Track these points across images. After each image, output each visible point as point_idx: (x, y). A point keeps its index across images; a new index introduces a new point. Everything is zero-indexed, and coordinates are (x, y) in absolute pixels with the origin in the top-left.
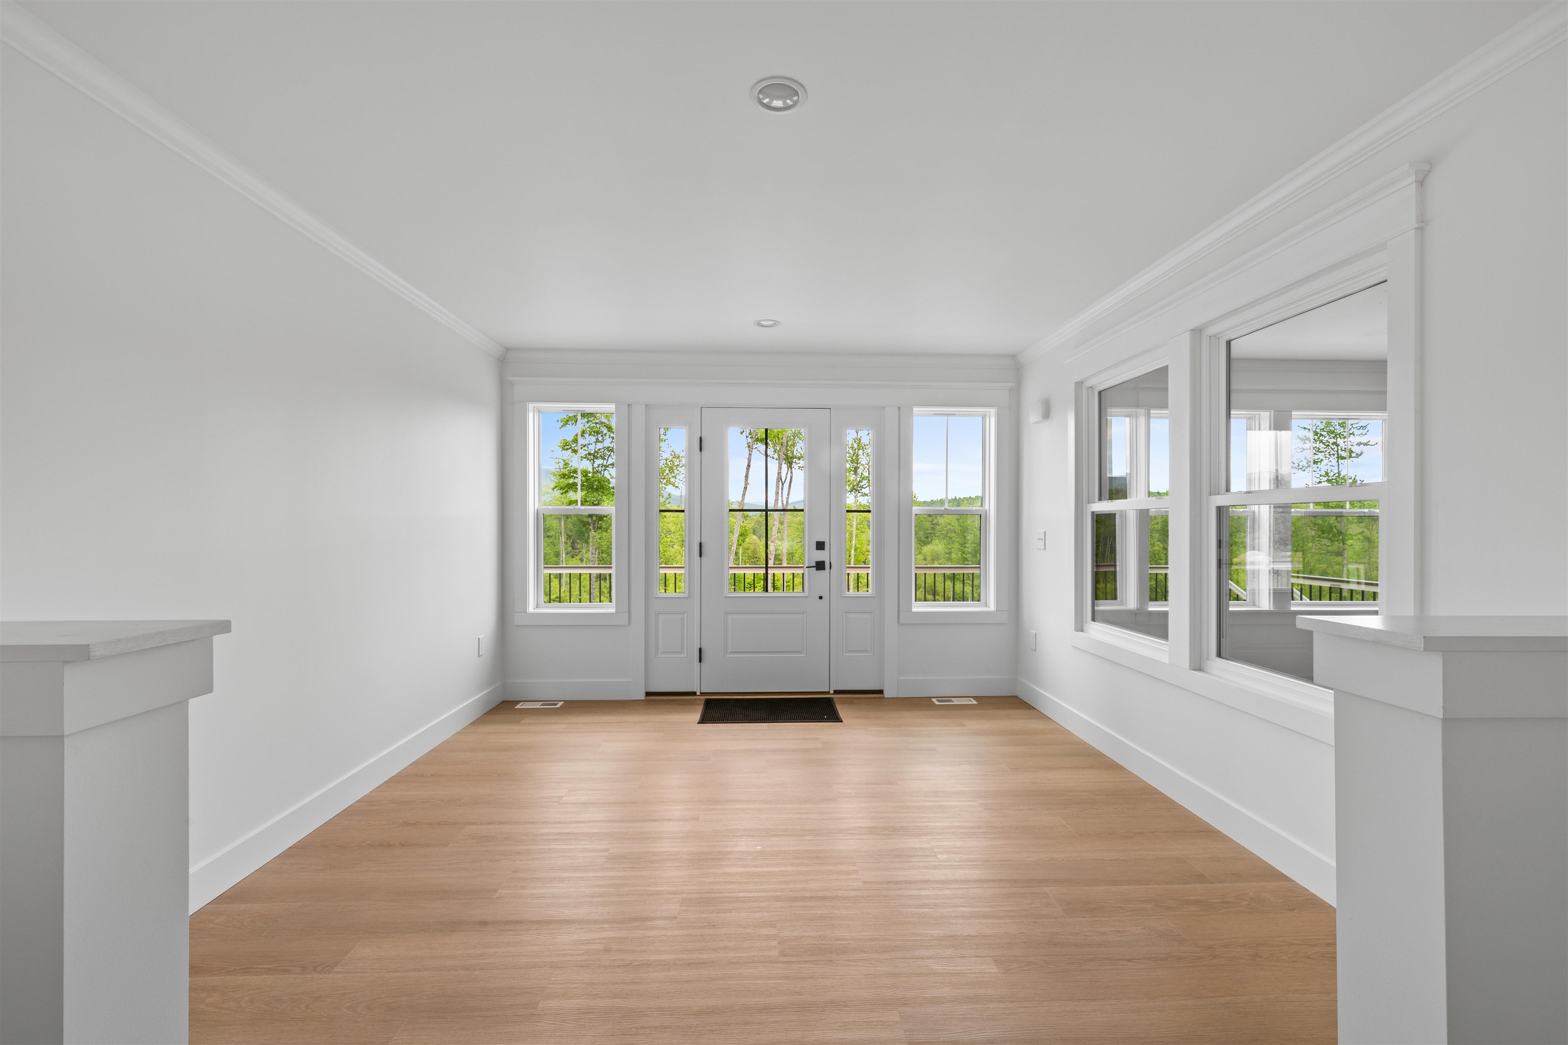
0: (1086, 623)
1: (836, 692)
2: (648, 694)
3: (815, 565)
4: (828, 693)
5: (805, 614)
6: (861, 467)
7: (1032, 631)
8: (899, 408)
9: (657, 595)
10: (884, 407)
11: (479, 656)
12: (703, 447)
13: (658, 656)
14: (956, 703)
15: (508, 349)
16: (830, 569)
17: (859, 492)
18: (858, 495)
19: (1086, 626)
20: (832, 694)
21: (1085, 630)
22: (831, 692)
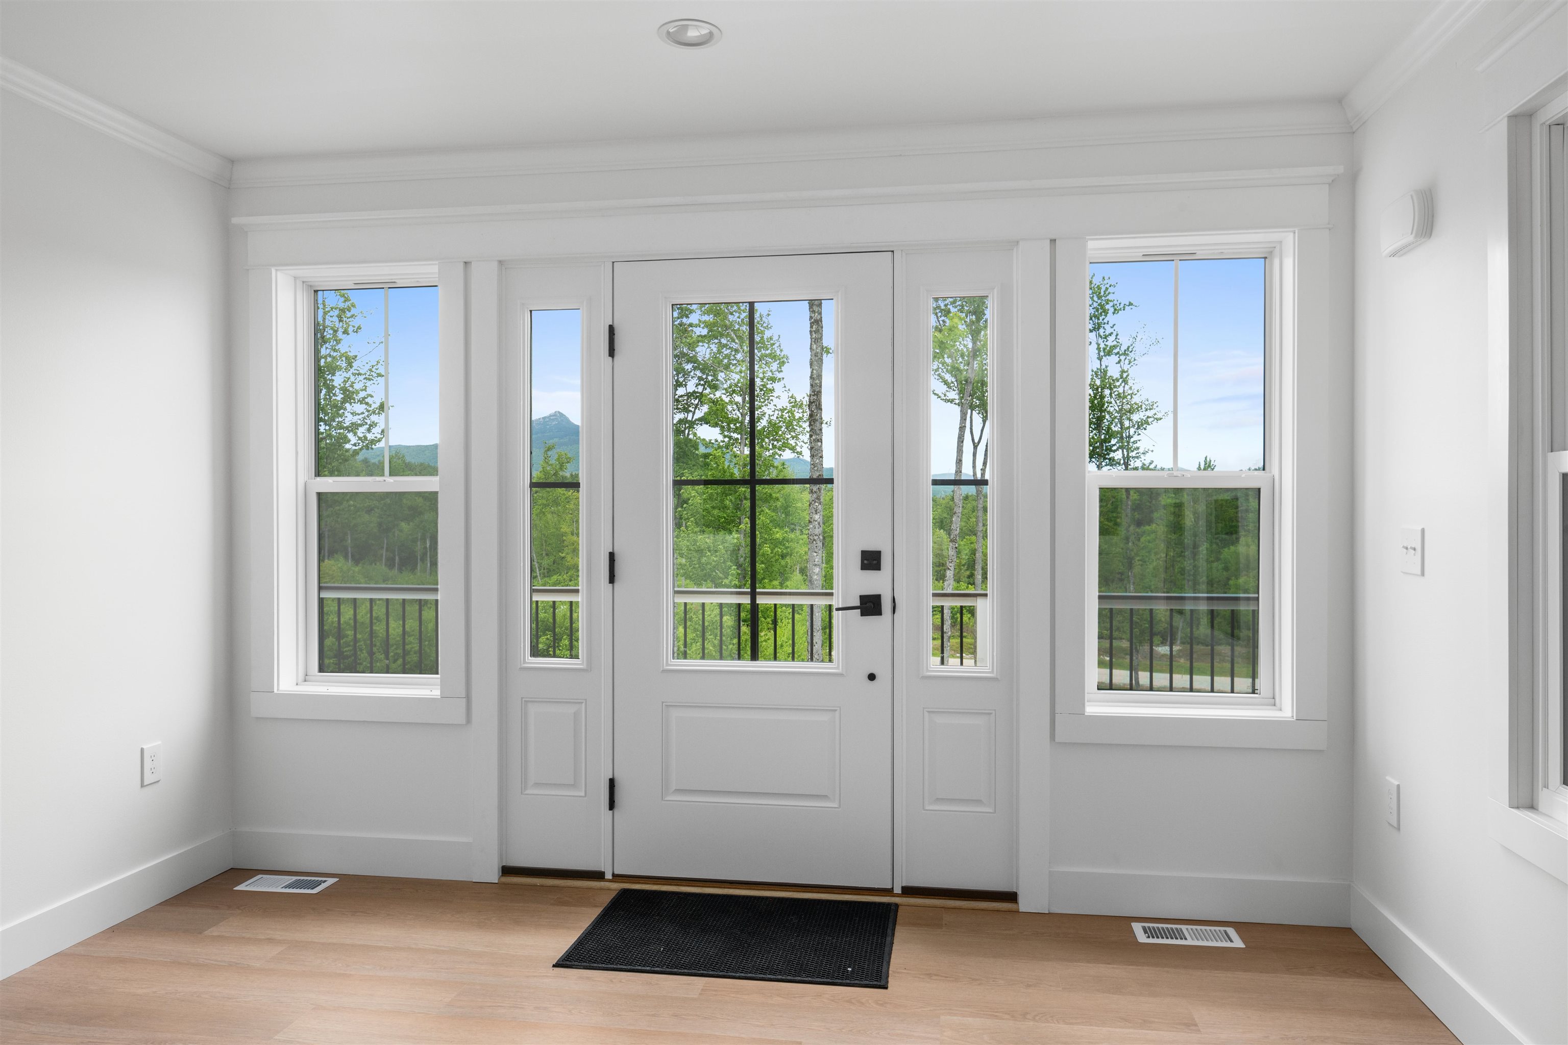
0: (1546, 786)
1: (908, 891)
2: (507, 871)
3: (859, 604)
4: (889, 892)
5: (837, 713)
6: (1107, 417)
7: (1388, 778)
8: (1053, 241)
9: (525, 662)
10: (1018, 242)
11: (142, 786)
12: (616, 348)
13: (527, 792)
14: (1189, 942)
15: (232, 161)
16: (894, 612)
17: (1105, 459)
18: (1104, 464)
19: (1543, 797)
20: (897, 895)
21: (1542, 806)
22: (895, 892)
